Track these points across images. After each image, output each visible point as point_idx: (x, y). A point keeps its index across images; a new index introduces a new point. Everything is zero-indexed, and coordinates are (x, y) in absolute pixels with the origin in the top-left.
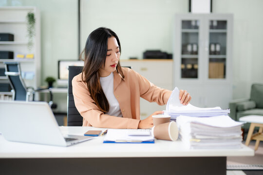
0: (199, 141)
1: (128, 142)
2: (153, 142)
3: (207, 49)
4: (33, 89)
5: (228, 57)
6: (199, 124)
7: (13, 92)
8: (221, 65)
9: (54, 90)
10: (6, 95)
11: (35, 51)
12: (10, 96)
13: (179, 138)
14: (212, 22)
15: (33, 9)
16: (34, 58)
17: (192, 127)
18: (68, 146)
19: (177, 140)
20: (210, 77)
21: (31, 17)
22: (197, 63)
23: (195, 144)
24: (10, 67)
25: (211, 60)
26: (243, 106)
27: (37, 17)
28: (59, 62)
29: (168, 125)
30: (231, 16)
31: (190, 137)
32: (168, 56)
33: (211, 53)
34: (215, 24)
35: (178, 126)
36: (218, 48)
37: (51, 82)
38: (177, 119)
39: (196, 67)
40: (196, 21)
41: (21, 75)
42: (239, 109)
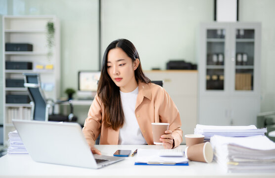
0: (237, 164)
1: (161, 164)
2: (187, 164)
3: (233, 60)
4: (53, 101)
5: (256, 67)
6: (238, 146)
7: (32, 104)
8: (248, 76)
9: (74, 102)
10: (24, 107)
11: (54, 61)
12: (29, 108)
13: (215, 159)
14: (239, 31)
15: (52, 19)
16: (53, 69)
17: (229, 149)
18: (98, 169)
19: (212, 162)
20: (236, 89)
21: (51, 27)
22: (223, 75)
23: (232, 167)
24: (29, 78)
25: (237, 71)
26: (271, 119)
27: (57, 27)
28: (79, 73)
29: (203, 146)
30: (259, 24)
31: (228, 160)
32: (193, 67)
33: (237, 63)
34: (242, 33)
35: (213, 147)
36: (245, 58)
37: (70, 94)
38: (212, 139)
39: (221, 78)
40: (222, 30)
41: (41, 86)
42: (267, 122)
